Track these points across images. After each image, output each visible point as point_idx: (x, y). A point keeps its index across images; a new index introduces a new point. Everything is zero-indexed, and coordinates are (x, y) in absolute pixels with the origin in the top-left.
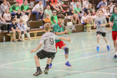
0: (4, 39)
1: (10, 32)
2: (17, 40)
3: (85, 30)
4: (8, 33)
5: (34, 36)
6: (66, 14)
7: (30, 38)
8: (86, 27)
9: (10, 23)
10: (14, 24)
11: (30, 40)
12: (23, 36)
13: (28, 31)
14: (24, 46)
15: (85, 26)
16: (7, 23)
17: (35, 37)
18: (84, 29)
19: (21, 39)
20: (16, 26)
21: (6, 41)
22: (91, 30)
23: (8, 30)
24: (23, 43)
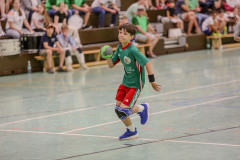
0: (29, 68)
1: (42, 51)
2: (57, 68)
3: (208, 46)
4: (38, 54)
5: (94, 60)
6: (168, 13)
7: (85, 65)
8: (211, 40)
9: (41, 34)
10: (50, 35)
11: (85, 69)
12: (69, 60)
13: (80, 50)
14: (71, 82)
15: (208, 37)
16: (37, 34)
17: (98, 62)
18: (206, 43)
19: (64, 68)
20: (53, 40)
21: (34, 71)
22: (222, 47)
23: (37, 48)
24: (70, 75)
